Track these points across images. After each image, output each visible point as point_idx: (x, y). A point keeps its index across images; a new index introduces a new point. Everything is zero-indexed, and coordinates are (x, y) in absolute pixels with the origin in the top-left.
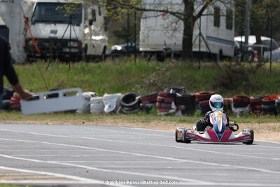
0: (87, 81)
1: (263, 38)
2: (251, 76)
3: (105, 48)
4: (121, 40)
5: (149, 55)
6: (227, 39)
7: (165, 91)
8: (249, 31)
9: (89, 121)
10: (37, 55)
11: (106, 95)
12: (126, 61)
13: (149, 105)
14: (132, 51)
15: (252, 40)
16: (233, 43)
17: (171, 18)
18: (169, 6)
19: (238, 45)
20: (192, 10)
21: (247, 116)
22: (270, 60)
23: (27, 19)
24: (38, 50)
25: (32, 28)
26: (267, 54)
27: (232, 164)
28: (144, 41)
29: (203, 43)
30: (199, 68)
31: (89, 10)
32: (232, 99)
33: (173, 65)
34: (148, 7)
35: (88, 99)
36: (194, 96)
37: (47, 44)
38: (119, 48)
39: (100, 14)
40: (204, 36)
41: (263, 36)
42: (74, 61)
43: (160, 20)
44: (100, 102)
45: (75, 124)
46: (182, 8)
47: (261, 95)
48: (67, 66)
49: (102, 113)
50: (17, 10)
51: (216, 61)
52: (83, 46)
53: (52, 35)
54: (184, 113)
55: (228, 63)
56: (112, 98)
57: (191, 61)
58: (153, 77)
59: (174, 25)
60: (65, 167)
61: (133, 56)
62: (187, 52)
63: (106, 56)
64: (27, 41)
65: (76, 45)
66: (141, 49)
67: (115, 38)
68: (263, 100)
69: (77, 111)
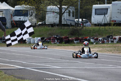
1: (84, 19)
2: (80, 31)
3: (36, 23)
4: (41, 21)
5: (49, 25)
6: (73, 20)
7: (54, 36)
8: (79, 17)
10: (15, 26)
11: (35, 38)
13: (49, 41)
15: (80, 20)
16: (75, 21)
17: (55, 14)
18: (55, 10)
19: (76, 22)
20: (62, 11)
21: (79, 44)
22: (85, 26)
23: (12, 15)
24: (15, 24)
25: (13, 18)
26: (85, 24)
27: (70, 60)
28: (47, 21)
29: (65, 21)
30: (64, 29)
31: (31, 12)
32: (74, 38)
33: (56, 28)
34: (48, 11)
35: (30, 39)
36: (62, 38)
37: (18, 23)
38: (40, 23)
39: (34, 13)
40: (66, 19)
43: (52, 15)
44: (34, 40)
45: (25, 47)
46: (58, 11)
47: (83, 37)
49: (34, 43)
50: (9, 12)
51: (69, 27)
53: (19, 20)
54: (59, 43)
55: (73, 27)
57: (62, 27)
58: (50, 32)
59: (56, 16)
61: (44, 26)
62: (60, 24)
63: (36, 26)
64: (12, 21)
66: (46, 24)
67: (39, 20)
68: (84, 38)
69: (27, 43)
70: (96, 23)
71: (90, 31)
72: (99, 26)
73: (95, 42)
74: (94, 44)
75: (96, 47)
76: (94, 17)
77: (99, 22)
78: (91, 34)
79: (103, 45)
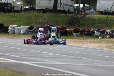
0: (14, 21)
1: (86, 5)
2: (81, 20)
3: (22, 7)
4: (28, 4)
5: (39, 11)
7: (46, 25)
8: (81, 2)
9: (15, 37)
11: (22, 27)
12: (30, 13)
14: (32, 9)
15: (82, 5)
16: (74, 6)
19: (76, 8)
21: (79, 37)
22: (89, 14)
26: (87, 12)
27: (73, 56)
28: (37, 5)
29: (62, 6)
30: (60, 16)
32: (73, 29)
33: (49, 15)
35: (14, 28)
36: (58, 28)
38: (27, 7)
40: (62, 3)
41: (86, 4)
42: (9, 12)
44: (19, 29)
45: (9, 38)
47: (85, 28)
48: (6, 14)
49: (20, 34)
51: (67, 14)
52: (13, 6)
55: (72, 15)
56: (24, 28)
58: (41, 20)
60: (5, 55)
61: (33, 11)
62: (55, 10)
63: (22, 11)
65: (10, 6)
66: (36, 8)
67: (26, 3)
68: (86, 30)
69: (10, 33)
70: (103, 10)
71: (95, 20)
72: (106, 15)
73: (100, 35)
74: (100, 38)
75: (103, 41)
76: (100, 3)
77: (106, 10)
78: (96, 24)
79: (112, 40)
